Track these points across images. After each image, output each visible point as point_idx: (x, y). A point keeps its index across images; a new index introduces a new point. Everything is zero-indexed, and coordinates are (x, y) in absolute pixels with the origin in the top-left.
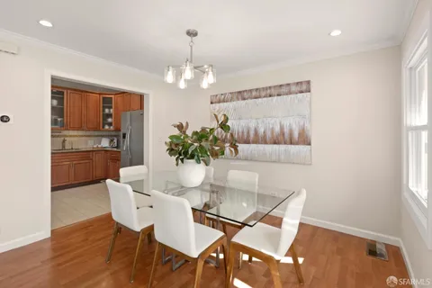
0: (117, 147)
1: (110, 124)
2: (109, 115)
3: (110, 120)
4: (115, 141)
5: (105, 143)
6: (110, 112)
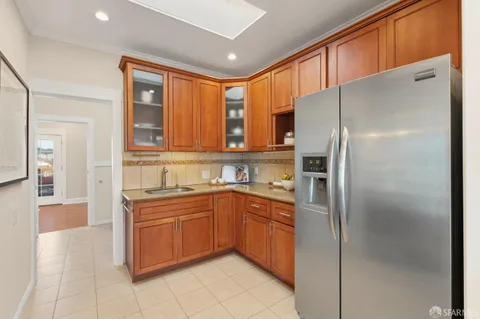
0: (250, 183)
1: (239, 139)
3: (237, 131)
5: (229, 175)
6: (237, 115)
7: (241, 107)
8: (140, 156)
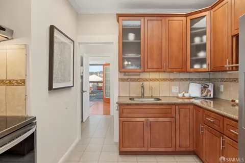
0: (214, 99)
1: (202, 61)
2: (202, 47)
3: (202, 55)
4: (211, 88)
5: (194, 90)
6: (202, 41)
7: (204, 33)
8: (129, 75)
